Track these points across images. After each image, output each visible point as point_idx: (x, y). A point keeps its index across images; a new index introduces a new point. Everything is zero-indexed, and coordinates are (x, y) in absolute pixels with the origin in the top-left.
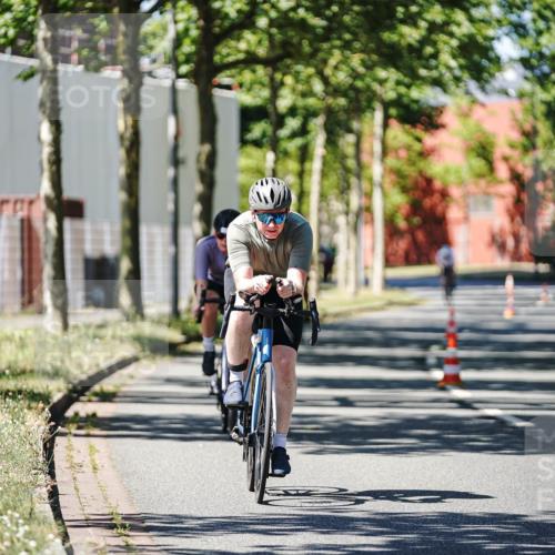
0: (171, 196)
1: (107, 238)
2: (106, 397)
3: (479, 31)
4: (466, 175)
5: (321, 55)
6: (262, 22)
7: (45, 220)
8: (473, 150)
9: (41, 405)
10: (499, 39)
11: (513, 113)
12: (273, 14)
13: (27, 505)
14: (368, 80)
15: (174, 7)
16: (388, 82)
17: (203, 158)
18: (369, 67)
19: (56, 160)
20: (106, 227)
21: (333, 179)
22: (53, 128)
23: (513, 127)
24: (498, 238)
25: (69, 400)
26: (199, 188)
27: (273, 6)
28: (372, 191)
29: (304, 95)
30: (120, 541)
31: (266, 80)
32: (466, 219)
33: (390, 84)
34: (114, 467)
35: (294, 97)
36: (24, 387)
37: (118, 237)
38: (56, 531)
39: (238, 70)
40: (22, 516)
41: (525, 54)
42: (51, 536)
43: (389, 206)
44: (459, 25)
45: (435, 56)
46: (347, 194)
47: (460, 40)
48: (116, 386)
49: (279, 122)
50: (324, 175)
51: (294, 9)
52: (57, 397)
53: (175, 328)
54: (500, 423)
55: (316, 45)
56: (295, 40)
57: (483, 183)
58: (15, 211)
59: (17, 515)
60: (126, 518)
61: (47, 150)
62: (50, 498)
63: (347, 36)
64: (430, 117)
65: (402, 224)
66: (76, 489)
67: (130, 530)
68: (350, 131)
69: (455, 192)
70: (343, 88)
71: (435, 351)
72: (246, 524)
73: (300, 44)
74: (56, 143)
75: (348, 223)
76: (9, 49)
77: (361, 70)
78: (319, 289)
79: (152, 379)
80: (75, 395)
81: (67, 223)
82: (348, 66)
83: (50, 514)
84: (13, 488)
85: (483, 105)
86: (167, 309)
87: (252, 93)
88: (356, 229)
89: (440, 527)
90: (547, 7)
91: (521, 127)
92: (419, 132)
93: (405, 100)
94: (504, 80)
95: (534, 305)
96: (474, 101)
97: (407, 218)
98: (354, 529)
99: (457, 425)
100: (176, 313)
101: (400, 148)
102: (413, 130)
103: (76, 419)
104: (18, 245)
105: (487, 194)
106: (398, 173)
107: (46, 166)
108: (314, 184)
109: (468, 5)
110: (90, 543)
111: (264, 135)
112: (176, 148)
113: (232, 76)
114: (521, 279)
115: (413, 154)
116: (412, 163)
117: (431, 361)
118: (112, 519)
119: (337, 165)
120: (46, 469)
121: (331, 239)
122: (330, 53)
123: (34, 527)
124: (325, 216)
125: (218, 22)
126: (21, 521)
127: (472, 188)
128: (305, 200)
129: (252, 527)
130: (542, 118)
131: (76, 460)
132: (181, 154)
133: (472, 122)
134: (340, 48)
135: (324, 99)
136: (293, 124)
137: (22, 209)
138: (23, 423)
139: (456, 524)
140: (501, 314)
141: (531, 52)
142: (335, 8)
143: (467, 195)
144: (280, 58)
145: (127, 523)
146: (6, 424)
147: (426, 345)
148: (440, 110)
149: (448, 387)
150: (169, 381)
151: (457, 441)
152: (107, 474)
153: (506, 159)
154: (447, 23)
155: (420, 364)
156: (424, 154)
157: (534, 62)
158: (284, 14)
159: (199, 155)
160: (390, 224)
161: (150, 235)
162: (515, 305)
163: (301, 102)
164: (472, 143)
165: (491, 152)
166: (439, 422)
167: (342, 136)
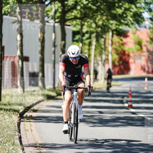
0: (53, 55)
1: (35, 67)
2: (35, 111)
3: (138, 10)
4: (134, 50)
5: (95, 17)
6: (79, 8)
7: (18, 62)
9: (17, 113)
10: (144, 12)
11: (148, 33)
12: (82, 5)
13: (13, 141)
15: (54, 3)
16: (113, 24)
18: (108, 20)
19: (22, 45)
20: (35, 64)
21: (98, 51)
22: (21, 37)
23: (148, 37)
24: (143, 67)
25: (25, 112)
26: (61, 53)
27: (82, 3)
28: (108, 54)
30: (38, 151)
31: (80, 23)
32: (134, 62)
33: (114, 25)
34: (37, 130)
35: (87, 28)
36: (12, 108)
37: (38, 67)
38: (21, 148)
39: (72, 21)
40: (11, 144)
41: (151, 17)
42: (19, 149)
43: (113, 58)
44: (133, 9)
45: (126, 17)
46: (102, 55)
47: (133, 13)
48: (38, 108)
49: (83, 35)
50: (95, 50)
51: (87, 4)
52: (21, 111)
53: (54, 92)
54: (143, 118)
55: (93, 14)
56: (88, 13)
57: (139, 52)
58: (10, 59)
59: (10, 143)
60: (40, 144)
61: (19, 43)
62: (19, 139)
63: (102, 12)
64: (125, 34)
65: (117, 63)
66: (26, 136)
67: (41, 148)
68: (103, 38)
69: (131, 55)
71: (126, 99)
72: (73, 146)
74: (21, 41)
75: (102, 63)
76: (9, 15)
78: (94, 81)
79: (48, 106)
80: (26, 110)
81: (25, 63)
82: (102, 20)
83: (19, 143)
84: (9, 136)
85: (139, 30)
86: (52, 87)
87: (76, 27)
88: (104, 65)
89: (127, 147)
91: (150, 36)
92: (122, 38)
93: (118, 29)
94: (145, 24)
96: (137, 30)
97: (118, 62)
98: (103, 147)
99: (132, 119)
100: (54, 88)
101: (116, 42)
102: (120, 38)
103: (26, 117)
104: (11, 69)
105: (140, 55)
106: (116, 49)
107: (19, 47)
108: (93, 52)
109: (135, 3)
110: (30, 151)
111: (79, 39)
112: (54, 42)
113: (70, 23)
114: (150, 79)
115: (120, 44)
116: (120, 47)
117: (125, 101)
118: (36, 145)
119: (99, 47)
120: (18, 131)
122: (97, 16)
123: (15, 147)
124: (96, 61)
125: (66, 7)
126: (11, 145)
127: (136, 53)
128: (90, 57)
129: (75, 147)
131: (27, 128)
132: (56, 44)
133: (136, 35)
134: (100, 15)
135: (95, 29)
136: (87, 36)
137: (12, 59)
138: (12, 118)
139: (131, 146)
140: (144, 88)
142: (99, 4)
143: (135, 56)
144: (83, 18)
145: (40, 146)
146: (7, 118)
147: (123, 97)
148: (128, 32)
149: (129, 108)
150: (52, 106)
151: (132, 123)
152: (35, 132)
153: (145, 46)
154: (129, 8)
155: (122, 102)
158: (85, 5)
159: (61, 44)
160: (113, 63)
161: (47, 66)
162: (148, 86)
163: (89, 30)
164: (136, 41)
165: (141, 44)
166: (127, 118)
167: (100, 39)
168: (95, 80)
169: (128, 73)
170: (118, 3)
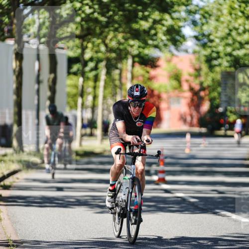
0: (36, 97)
1: (7, 116)
2: (6, 188)
3: (176, 23)
4: (169, 88)
5: (104, 34)
6: (78, 19)
8: (172, 77)
10: (184, 27)
11: (191, 60)
12: (83, 15)
14: (126, 45)
16: (134, 46)
17: (51, 80)
18: (126, 39)
20: (7, 111)
21: (109, 90)
23: (191, 66)
24: (183, 116)
26: (49, 94)
27: (83, 12)
28: (126, 95)
29: (97, 52)
31: (79, 45)
32: (169, 108)
34: (9, 219)
35: (92, 53)
37: (12, 116)
41: (196, 34)
44: (166, 20)
45: (156, 34)
46: (115, 96)
47: (167, 27)
48: (10, 182)
49: (85, 64)
50: (105, 88)
51: (93, 13)
53: (37, 156)
54: (183, 200)
55: (102, 29)
56: (93, 27)
57: (177, 92)
60: (14, 242)
63: (116, 26)
64: (153, 62)
67: (16, 247)
68: (117, 68)
69: (164, 96)
70: (114, 49)
71: (154, 168)
73: (95, 29)
77: (122, 41)
78: (102, 139)
79: (27, 180)
82: (116, 39)
85: (177, 56)
87: (73, 51)
89: (156, 246)
90: (207, 12)
91: (194, 66)
92: (148, 69)
93: (142, 54)
94: (187, 46)
95: (199, 147)
96: (173, 55)
99: (164, 201)
100: (38, 150)
101: (139, 76)
102: (145, 68)
108: (100, 92)
109: (170, 11)
111: (78, 70)
112: (38, 76)
114: (194, 135)
115: (146, 79)
116: (145, 83)
117: (152, 172)
118: (8, 242)
119: (111, 83)
121: (108, 117)
122: (108, 33)
124: (106, 106)
127: (172, 94)
128: (96, 99)
130: (204, 62)
132: (41, 78)
133: (172, 64)
134: (113, 31)
135: (105, 54)
136: (91, 65)
140: (184, 150)
141: (199, 32)
142: (111, 13)
143: (169, 97)
144: (86, 36)
145: (15, 244)
147: (150, 164)
148: (158, 59)
149: (160, 183)
150: (35, 180)
151: (164, 208)
152: (6, 222)
153: (187, 81)
154: (161, 20)
155: (148, 173)
156: (150, 79)
157: (200, 37)
158: (88, 15)
159: (49, 79)
161: (27, 115)
162: (191, 147)
163: (95, 55)
164: (172, 73)
165: (180, 78)
166: (156, 199)
167: (114, 70)
168: (105, 137)
169: (158, 125)
170: (143, 12)
